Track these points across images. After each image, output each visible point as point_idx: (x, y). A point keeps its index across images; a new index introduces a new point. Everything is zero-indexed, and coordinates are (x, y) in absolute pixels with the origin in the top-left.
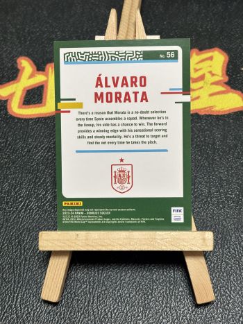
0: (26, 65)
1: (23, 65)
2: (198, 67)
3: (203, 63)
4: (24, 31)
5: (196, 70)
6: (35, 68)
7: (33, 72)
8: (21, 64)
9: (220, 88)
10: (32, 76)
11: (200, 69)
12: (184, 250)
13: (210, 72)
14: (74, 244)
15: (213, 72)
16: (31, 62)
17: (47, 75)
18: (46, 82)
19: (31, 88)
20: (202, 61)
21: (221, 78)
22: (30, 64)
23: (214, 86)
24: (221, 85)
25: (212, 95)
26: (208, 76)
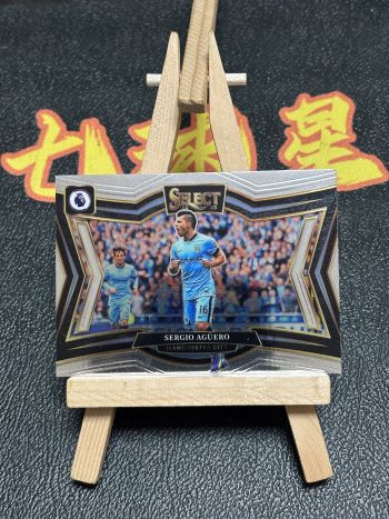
0: (49, 121)
1: (45, 123)
2: (311, 120)
3: (318, 115)
4: (44, 71)
5: (308, 126)
6: (65, 126)
7: (62, 132)
8: (42, 120)
9: (345, 152)
10: (60, 138)
11: (314, 123)
12: (285, 403)
13: (329, 128)
14: (119, 398)
15: (334, 128)
16: (58, 117)
17: (82, 137)
18: (82, 147)
19: (58, 157)
20: (317, 111)
21: (345, 137)
22: (57, 121)
23: (335, 148)
24: (346, 146)
25: (332, 162)
26: (326, 133)
